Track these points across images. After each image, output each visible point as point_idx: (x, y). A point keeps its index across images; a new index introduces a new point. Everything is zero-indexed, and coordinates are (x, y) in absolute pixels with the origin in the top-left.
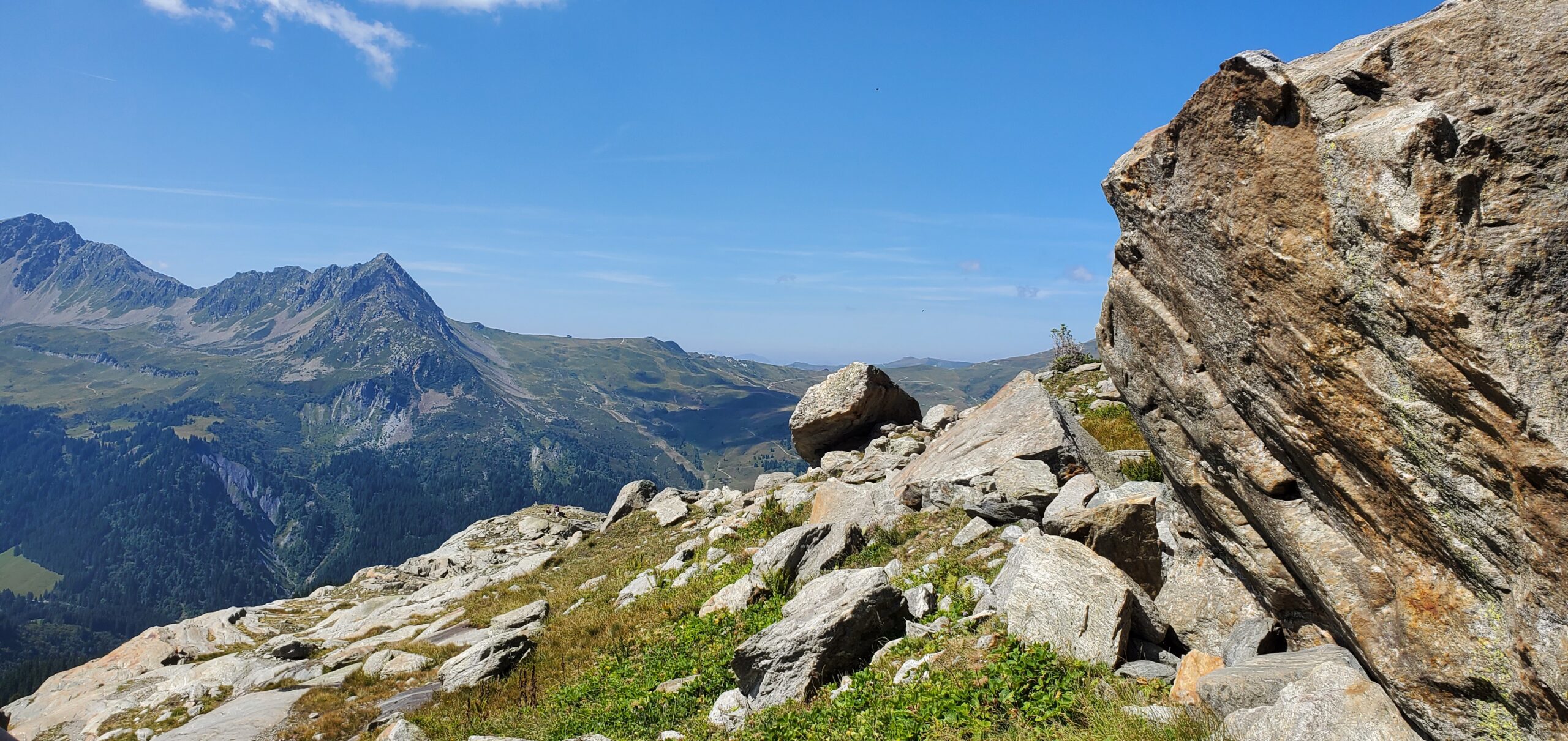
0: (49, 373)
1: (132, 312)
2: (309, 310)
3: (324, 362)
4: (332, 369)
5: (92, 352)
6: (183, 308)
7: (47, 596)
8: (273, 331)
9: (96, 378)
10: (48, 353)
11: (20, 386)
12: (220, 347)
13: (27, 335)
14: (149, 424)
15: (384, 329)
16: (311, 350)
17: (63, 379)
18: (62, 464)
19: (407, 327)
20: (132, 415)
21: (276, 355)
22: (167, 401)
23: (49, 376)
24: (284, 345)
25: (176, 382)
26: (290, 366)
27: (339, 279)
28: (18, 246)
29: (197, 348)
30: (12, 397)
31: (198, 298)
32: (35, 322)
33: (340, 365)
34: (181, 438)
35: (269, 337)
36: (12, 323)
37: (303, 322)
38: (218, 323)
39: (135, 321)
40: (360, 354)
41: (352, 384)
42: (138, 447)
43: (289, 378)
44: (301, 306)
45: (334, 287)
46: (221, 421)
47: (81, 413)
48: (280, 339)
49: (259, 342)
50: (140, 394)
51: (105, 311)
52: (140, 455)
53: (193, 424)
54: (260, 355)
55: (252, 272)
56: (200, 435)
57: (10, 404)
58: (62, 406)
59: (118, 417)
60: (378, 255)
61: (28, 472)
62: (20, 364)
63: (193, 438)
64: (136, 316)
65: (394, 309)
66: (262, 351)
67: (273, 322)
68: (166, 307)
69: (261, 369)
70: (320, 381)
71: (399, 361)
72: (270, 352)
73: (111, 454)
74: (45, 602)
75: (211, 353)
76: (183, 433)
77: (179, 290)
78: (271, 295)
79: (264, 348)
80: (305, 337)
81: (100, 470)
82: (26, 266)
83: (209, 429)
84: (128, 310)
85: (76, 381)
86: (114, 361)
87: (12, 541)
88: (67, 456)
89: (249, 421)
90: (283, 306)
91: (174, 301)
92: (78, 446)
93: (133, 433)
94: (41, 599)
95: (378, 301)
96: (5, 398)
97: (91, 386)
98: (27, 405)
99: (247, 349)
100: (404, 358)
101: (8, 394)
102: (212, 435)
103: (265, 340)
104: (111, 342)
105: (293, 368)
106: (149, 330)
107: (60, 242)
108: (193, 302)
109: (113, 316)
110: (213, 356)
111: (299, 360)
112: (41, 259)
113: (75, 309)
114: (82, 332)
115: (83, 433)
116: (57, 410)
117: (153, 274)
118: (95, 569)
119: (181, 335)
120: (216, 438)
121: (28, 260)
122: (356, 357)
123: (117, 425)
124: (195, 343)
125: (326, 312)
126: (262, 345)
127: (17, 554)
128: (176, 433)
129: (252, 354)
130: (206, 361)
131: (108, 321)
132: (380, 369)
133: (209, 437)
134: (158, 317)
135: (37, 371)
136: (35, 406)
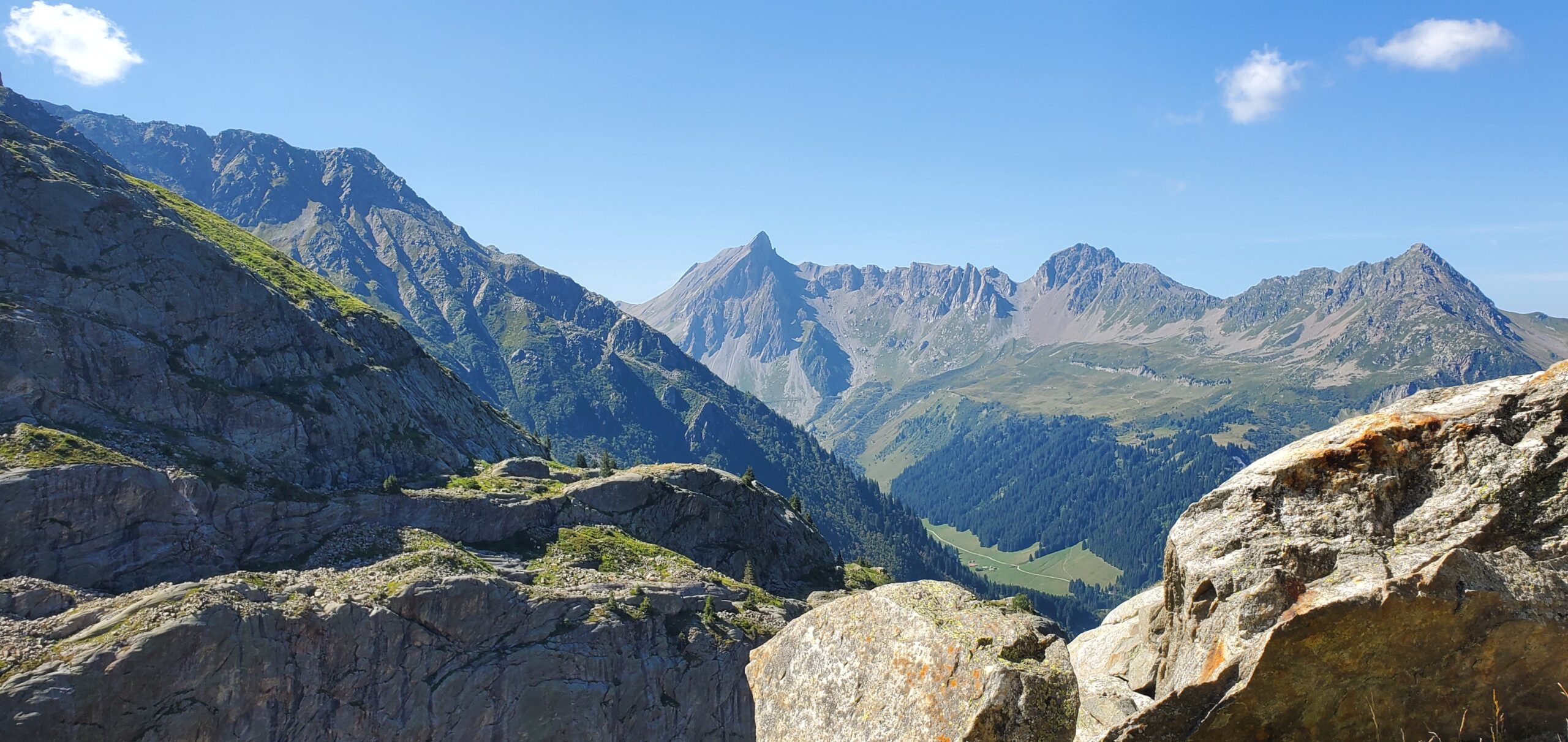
0: (1099, 386)
1: (1167, 326)
2: (1339, 312)
3: (1359, 365)
4: (1368, 373)
5: (1134, 365)
6: (1212, 319)
7: (1111, 589)
8: (1301, 336)
9: (1139, 389)
10: (1098, 368)
11: (1076, 398)
12: (1250, 356)
13: (1081, 352)
14: (1188, 431)
15: (1424, 327)
16: (1344, 354)
17: (1111, 391)
18: (1116, 468)
19: (1451, 322)
20: (1172, 423)
21: (1307, 360)
22: (1204, 409)
23: (1101, 389)
24: (1315, 350)
25: (1210, 391)
26: (1322, 371)
27: (1370, 276)
28: (1069, 273)
29: (1228, 357)
30: (1072, 408)
31: (1226, 308)
32: (1086, 340)
33: (1377, 367)
34: (1219, 445)
35: (1298, 343)
36: (1068, 342)
37: (1333, 324)
38: (1247, 331)
39: (1169, 335)
40: (1397, 356)
41: (1391, 387)
42: (1179, 454)
43: (1321, 384)
44: (1330, 308)
45: (1364, 286)
46: (1256, 428)
47: (1128, 422)
48: (1310, 343)
49: (1288, 348)
50: (1178, 404)
51: (1142, 327)
52: (1181, 462)
53: (1229, 432)
54: (1290, 361)
55: (1278, 277)
56: (1237, 442)
57: (1070, 414)
58: (1112, 416)
59: (1159, 425)
60: (1413, 247)
61: (1089, 474)
62: (1076, 379)
63: (1231, 445)
64: (1170, 330)
65: (1435, 304)
66: (1292, 357)
67: (1301, 327)
68: (1197, 319)
69: (1293, 376)
70: (1355, 386)
71: (1444, 361)
72: (1300, 358)
73: (1156, 460)
74: (1110, 593)
75: (1241, 361)
76: (1221, 440)
77: (1208, 301)
78: (1298, 300)
79: (1294, 354)
80: (1337, 341)
81: (1148, 475)
82: (1077, 291)
83: (1245, 437)
84: (1162, 324)
85: (1122, 392)
86: (1154, 373)
87: (1080, 536)
88: (1120, 462)
89: (1284, 428)
90: (1311, 309)
91: (1204, 312)
92: (1128, 452)
93: (1174, 440)
94: (1107, 591)
95: (1416, 296)
96: (1067, 409)
97: (1134, 397)
98: (1083, 415)
99: (1274, 357)
100: (1449, 358)
101: (1068, 406)
102: (1248, 442)
103: (1294, 345)
104: (1150, 355)
105: (1325, 373)
106: (1182, 342)
107: (1103, 266)
108: (1222, 312)
109: (1150, 330)
110: (1243, 364)
111: (1331, 365)
112: (1089, 283)
113: (1117, 326)
114: (1125, 347)
115: (1130, 440)
116: (1108, 419)
117: (1183, 288)
118: (1150, 567)
119: (1211, 345)
120: (1252, 445)
121: (1078, 286)
122: (1394, 360)
123: (1160, 433)
124: (1225, 352)
125: (1357, 313)
126: (1291, 351)
127: (1084, 548)
128: (1214, 440)
129: (1282, 360)
130: (1237, 369)
131: (1145, 335)
132: (1421, 370)
133: (1246, 445)
134: (1190, 329)
135: (1090, 385)
136: (1089, 416)
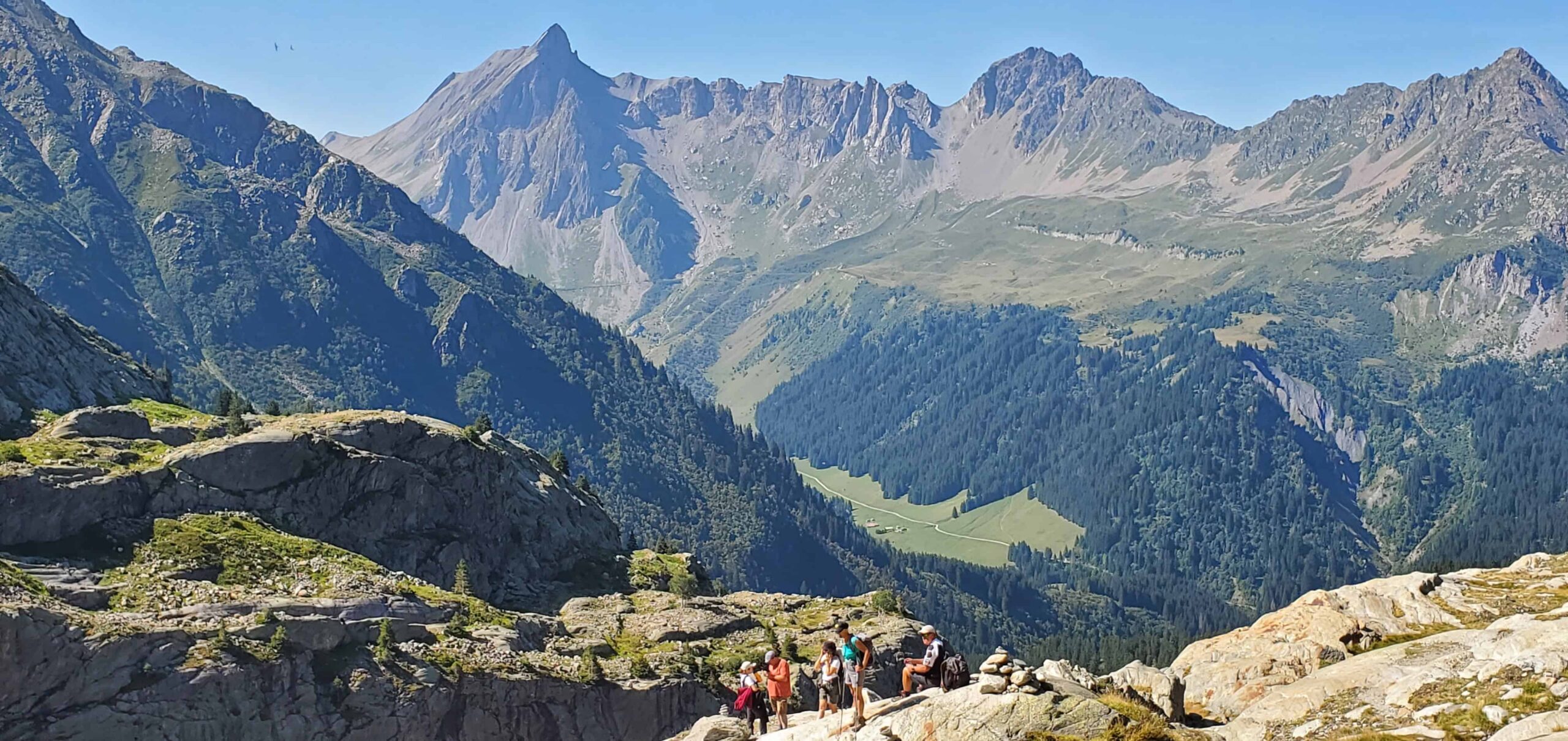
0: (1057, 260)
1: (1155, 170)
2: (1401, 148)
3: (1426, 226)
4: (1439, 237)
5: (1107, 230)
6: (1221, 157)
7: (1068, 555)
8: (1347, 184)
9: (1112, 265)
10: (1056, 234)
11: (1023, 279)
12: (1273, 213)
13: (1031, 211)
14: (1181, 326)
15: (1518, 170)
16: (1406, 210)
17: (1075, 268)
18: (1077, 381)
19: (1555, 164)
20: (1159, 313)
21: (1353, 219)
22: (1203, 292)
23: (1059, 265)
24: (1365, 204)
25: (1214, 266)
26: (1374, 234)
27: (1445, 95)
28: (1016, 93)
29: (1241, 216)
30: (1016, 294)
31: (1241, 143)
32: (1039, 193)
33: (1452, 229)
34: (1224, 345)
35: (1343, 194)
36: (1014, 196)
37: (1393, 167)
38: (1270, 177)
39: (1159, 183)
40: (1480, 212)
41: (1470, 258)
42: (1167, 359)
43: (1373, 254)
44: (1388, 143)
45: (1438, 110)
46: (1277, 319)
47: (1096, 312)
48: (1358, 195)
49: (1327, 202)
50: (1168, 285)
51: (1120, 172)
52: (1170, 371)
53: (1239, 326)
54: (1330, 220)
55: (1316, 97)
56: (1250, 340)
57: (1014, 303)
58: (1073, 305)
59: (1141, 317)
60: (1506, 53)
61: (1040, 390)
62: (1024, 250)
63: (1241, 344)
64: (1159, 177)
65: (1534, 137)
66: (1333, 215)
67: (1347, 171)
68: (1199, 159)
69: (1332, 242)
70: (1421, 255)
71: (1544, 220)
72: (1344, 217)
73: (1135, 367)
74: (1065, 561)
75: (1260, 221)
76: (1227, 337)
77: (1216, 133)
78: (1343, 130)
79: (1337, 210)
80: (1396, 191)
81: (1123, 390)
82: (1027, 119)
83: (1263, 333)
84: (1149, 168)
85: (1089, 270)
86: (1135, 240)
87: (1024, 480)
88: (1083, 371)
89: (1318, 319)
90: (1362, 145)
91: (1210, 149)
92: (1095, 357)
93: (1161, 339)
94: (1061, 558)
95: (1508, 125)
96: (1010, 295)
97: (1107, 276)
98: (1033, 304)
99: (1307, 215)
100: (1552, 215)
101: (1011, 290)
102: (1265, 340)
103: (1336, 197)
104: (1130, 214)
105: (1379, 239)
106: (1177, 193)
107: (1065, 81)
108: (1234, 149)
109: (1130, 178)
110: (1263, 226)
111: (1388, 226)
112: (1045, 108)
113: (1085, 171)
114: (1094, 203)
115: (1098, 339)
116: (1068, 309)
117: (1179, 114)
118: (1122, 523)
119: (1218, 197)
120: (1272, 344)
121: (1028, 111)
122: (1475, 218)
123: (1142, 328)
124: (1239, 208)
125: (1427, 149)
126: (1332, 206)
127: (1031, 497)
128: (1217, 338)
129: (1317, 220)
130: (1255, 233)
131: (1124, 185)
132: (1510, 234)
133: (1262, 344)
134: (1189, 175)
135: (1043, 259)
136: (1040, 304)
